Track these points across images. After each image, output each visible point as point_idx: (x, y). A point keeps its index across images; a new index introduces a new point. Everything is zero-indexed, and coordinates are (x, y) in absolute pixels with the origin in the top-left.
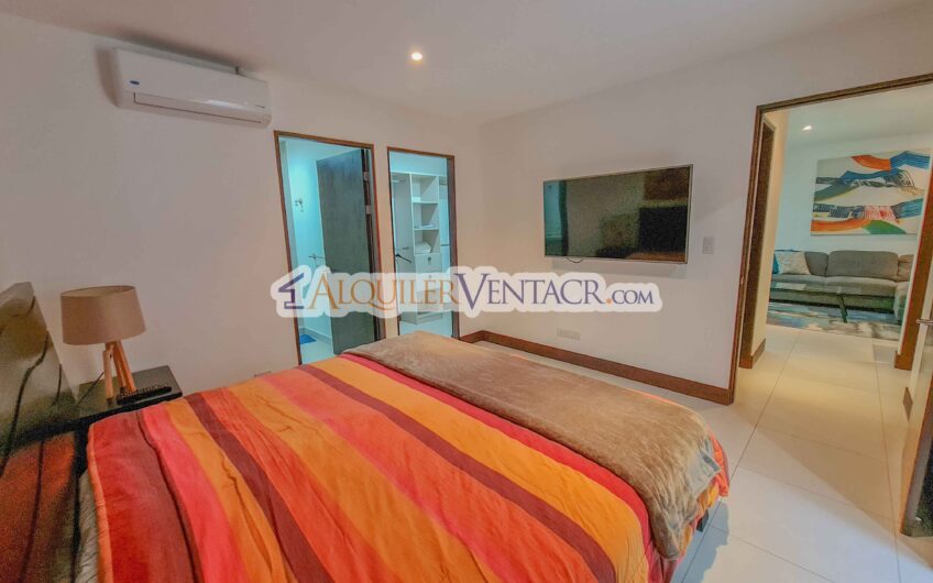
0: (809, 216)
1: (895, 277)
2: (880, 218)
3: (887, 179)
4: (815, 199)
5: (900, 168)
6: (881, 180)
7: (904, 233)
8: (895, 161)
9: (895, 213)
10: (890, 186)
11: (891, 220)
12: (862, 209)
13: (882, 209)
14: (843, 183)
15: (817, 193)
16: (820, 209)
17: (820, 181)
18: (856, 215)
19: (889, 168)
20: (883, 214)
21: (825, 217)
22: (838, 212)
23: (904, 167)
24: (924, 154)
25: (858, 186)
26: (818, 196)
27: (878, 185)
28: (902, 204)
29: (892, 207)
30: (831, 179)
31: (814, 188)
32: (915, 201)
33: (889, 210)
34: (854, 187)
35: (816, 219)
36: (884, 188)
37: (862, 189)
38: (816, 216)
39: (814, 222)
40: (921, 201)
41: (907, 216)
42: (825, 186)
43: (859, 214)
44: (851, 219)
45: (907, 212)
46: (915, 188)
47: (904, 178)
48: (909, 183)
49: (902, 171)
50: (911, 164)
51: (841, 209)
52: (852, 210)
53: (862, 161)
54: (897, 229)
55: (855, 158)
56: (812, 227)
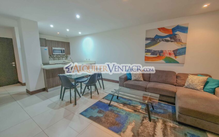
0: (144, 54)
1: (175, 84)
2: (169, 56)
3: (171, 38)
4: (146, 47)
5: (176, 33)
6: (168, 39)
7: (178, 63)
8: (174, 29)
9: (175, 54)
10: (172, 41)
11: (173, 57)
12: (162, 52)
13: (170, 52)
14: (155, 40)
15: (146, 45)
16: (147, 51)
17: (147, 39)
19: (171, 33)
20: (170, 54)
21: (149, 55)
22: (154, 53)
23: (177, 33)
24: (186, 26)
25: (160, 41)
26: (147, 45)
27: (167, 41)
28: (177, 50)
29: (173, 51)
30: (150, 38)
31: (145, 42)
32: (182, 48)
33: (172, 52)
34: (159, 42)
36: (170, 43)
37: (162, 43)
38: (146, 54)
39: (146, 57)
40: (185, 48)
41: (179, 55)
42: (149, 41)
43: (161, 54)
44: (158, 56)
45: (179, 53)
46: (182, 43)
47: (178, 38)
48: (179, 40)
49: (176, 34)
50: (180, 31)
51: (155, 51)
52: (159, 52)
53: (162, 30)
54: (176, 61)
55: (159, 29)
56: (145, 59)
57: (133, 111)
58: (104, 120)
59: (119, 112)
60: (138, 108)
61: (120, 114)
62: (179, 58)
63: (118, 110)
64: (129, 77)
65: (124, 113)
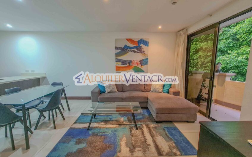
0: (114, 64)
2: (137, 66)
3: (137, 49)
4: (116, 56)
5: (140, 45)
6: (135, 50)
7: (143, 72)
8: (139, 42)
9: (141, 64)
10: (138, 53)
11: (139, 66)
12: (131, 61)
13: (137, 62)
14: (124, 50)
16: (118, 61)
17: (117, 48)
18: (129, 64)
19: (137, 45)
20: (137, 64)
21: (120, 65)
22: (124, 62)
23: (142, 45)
24: (147, 40)
25: (129, 52)
26: (117, 55)
27: (134, 52)
28: (142, 60)
29: (140, 61)
30: (120, 48)
31: (115, 51)
32: (146, 59)
33: (139, 62)
34: (128, 52)
35: (117, 65)
38: (117, 64)
39: (116, 67)
40: (147, 59)
41: (144, 65)
42: (119, 51)
43: (131, 63)
44: (128, 66)
45: (144, 63)
46: (145, 54)
47: (142, 50)
48: (143, 52)
49: (141, 47)
50: (143, 44)
51: (125, 61)
52: (128, 62)
53: (129, 41)
54: (142, 70)
55: (127, 39)
56: (116, 69)
57: (118, 126)
58: (90, 149)
59: (104, 132)
60: (120, 121)
61: (106, 135)
62: (144, 68)
63: (102, 131)
64: (102, 90)
65: (110, 132)
